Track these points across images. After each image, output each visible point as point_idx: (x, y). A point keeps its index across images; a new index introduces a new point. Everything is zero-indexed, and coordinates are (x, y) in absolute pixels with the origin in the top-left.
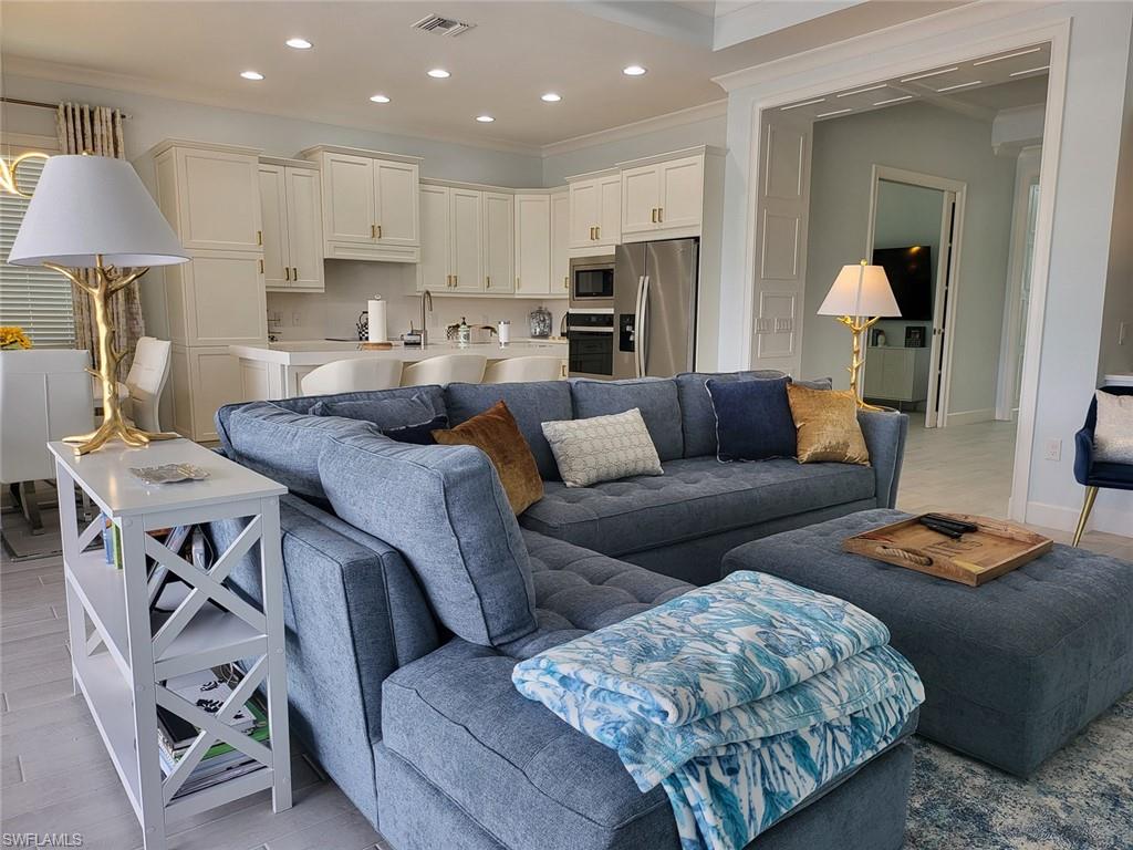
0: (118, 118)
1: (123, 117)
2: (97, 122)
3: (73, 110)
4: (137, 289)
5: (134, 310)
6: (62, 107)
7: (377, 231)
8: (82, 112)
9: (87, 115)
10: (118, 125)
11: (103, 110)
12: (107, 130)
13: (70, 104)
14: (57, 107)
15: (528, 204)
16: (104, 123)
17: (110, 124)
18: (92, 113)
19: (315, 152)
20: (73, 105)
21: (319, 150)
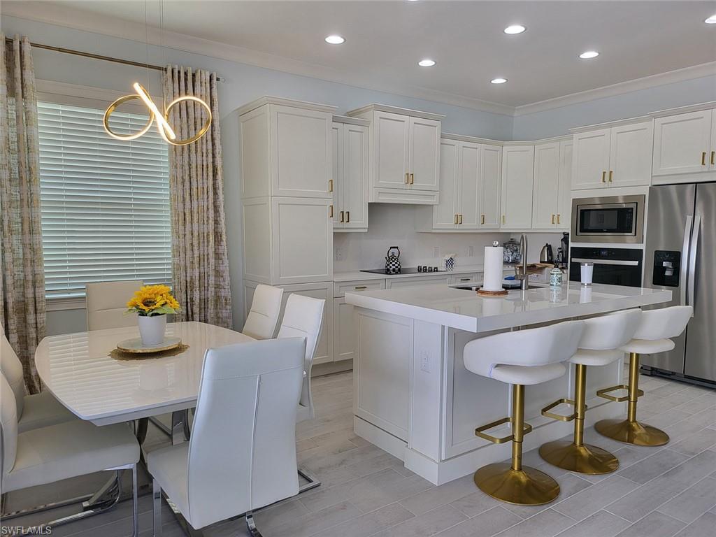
0: (215, 81)
1: (218, 79)
2: (198, 83)
3: (179, 72)
4: (224, 233)
5: (220, 251)
6: (169, 69)
7: (410, 178)
8: (186, 74)
9: (190, 77)
10: (215, 86)
11: (203, 72)
12: (206, 91)
13: (176, 67)
14: (166, 70)
15: (514, 155)
16: (203, 84)
17: (208, 85)
18: (194, 75)
19: (366, 111)
20: (179, 67)
21: (370, 109)
